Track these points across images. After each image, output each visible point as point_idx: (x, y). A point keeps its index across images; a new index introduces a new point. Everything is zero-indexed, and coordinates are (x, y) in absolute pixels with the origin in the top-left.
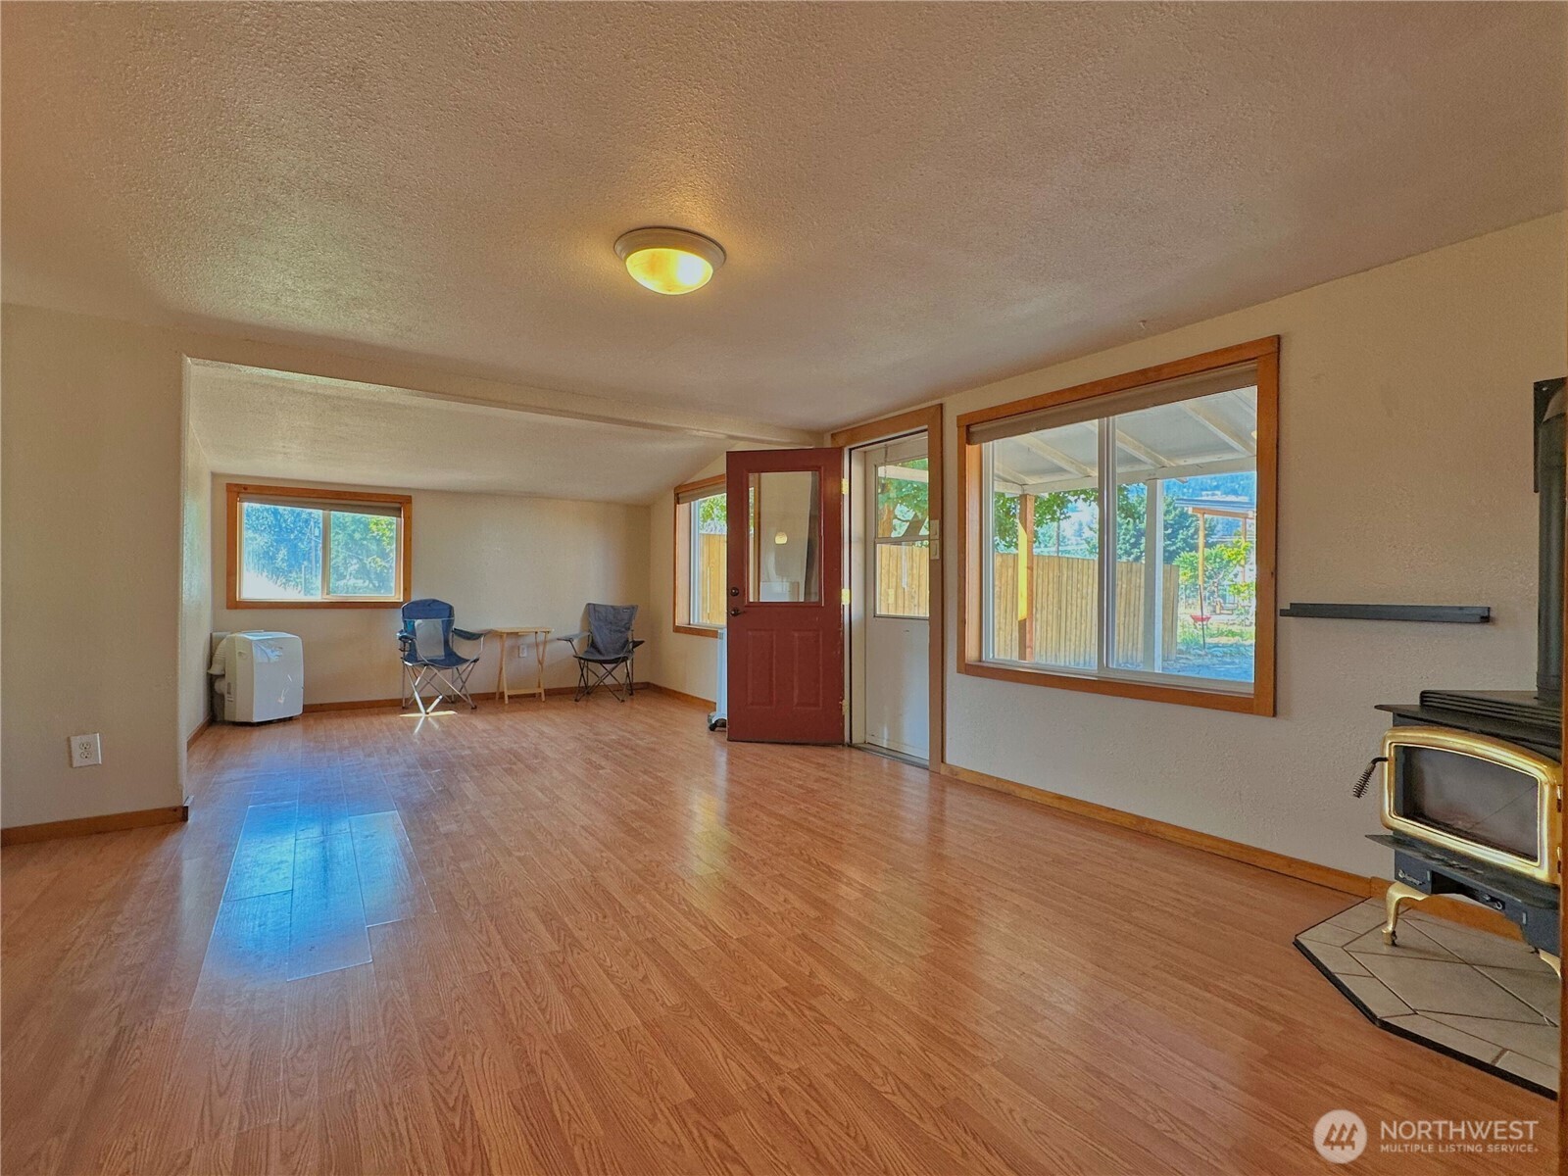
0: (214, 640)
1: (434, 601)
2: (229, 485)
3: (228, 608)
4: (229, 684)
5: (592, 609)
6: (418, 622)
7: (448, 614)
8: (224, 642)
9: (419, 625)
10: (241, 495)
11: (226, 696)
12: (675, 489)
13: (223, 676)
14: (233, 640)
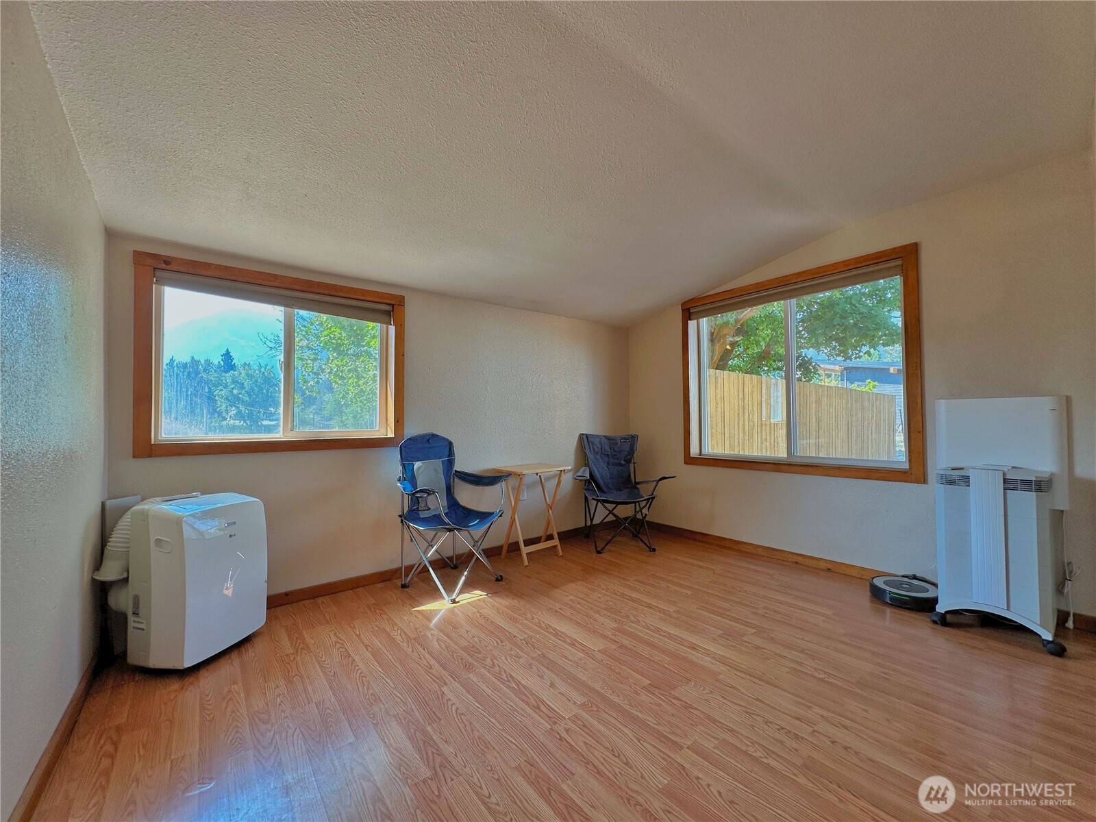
0: (108, 518)
1: (434, 436)
2: (137, 254)
3: (136, 455)
4: (136, 599)
5: (585, 440)
6: (417, 465)
7: (447, 453)
8: (127, 518)
9: (419, 468)
10: (158, 273)
11: (131, 618)
12: (683, 305)
13: (126, 580)
14: (145, 515)
